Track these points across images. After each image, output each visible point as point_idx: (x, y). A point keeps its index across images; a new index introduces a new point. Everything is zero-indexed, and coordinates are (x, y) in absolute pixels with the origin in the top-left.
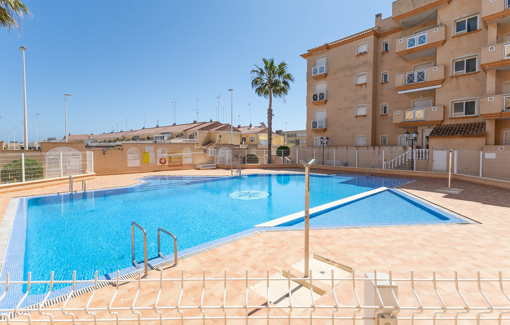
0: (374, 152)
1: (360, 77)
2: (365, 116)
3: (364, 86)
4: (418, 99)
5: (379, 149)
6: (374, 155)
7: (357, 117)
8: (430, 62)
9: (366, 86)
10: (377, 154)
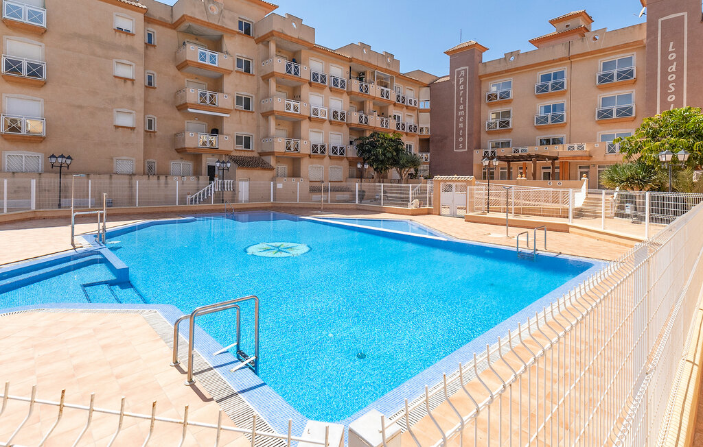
0: (159, 184)
1: (119, 65)
2: (132, 129)
3: (129, 83)
4: (192, 121)
5: (166, 179)
6: (159, 187)
7: (117, 127)
8: (203, 83)
9: (133, 83)
10: (163, 185)
